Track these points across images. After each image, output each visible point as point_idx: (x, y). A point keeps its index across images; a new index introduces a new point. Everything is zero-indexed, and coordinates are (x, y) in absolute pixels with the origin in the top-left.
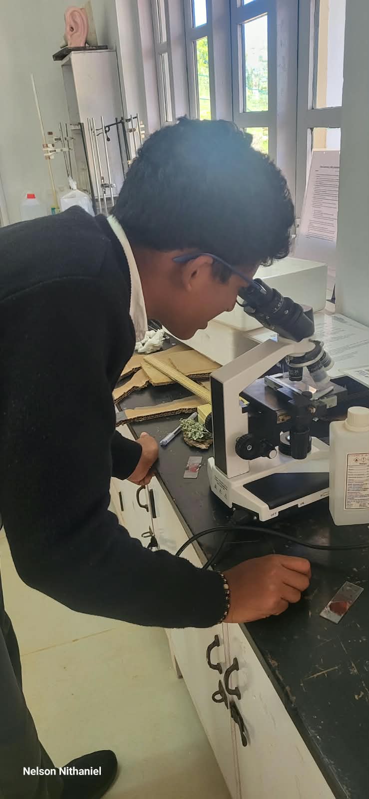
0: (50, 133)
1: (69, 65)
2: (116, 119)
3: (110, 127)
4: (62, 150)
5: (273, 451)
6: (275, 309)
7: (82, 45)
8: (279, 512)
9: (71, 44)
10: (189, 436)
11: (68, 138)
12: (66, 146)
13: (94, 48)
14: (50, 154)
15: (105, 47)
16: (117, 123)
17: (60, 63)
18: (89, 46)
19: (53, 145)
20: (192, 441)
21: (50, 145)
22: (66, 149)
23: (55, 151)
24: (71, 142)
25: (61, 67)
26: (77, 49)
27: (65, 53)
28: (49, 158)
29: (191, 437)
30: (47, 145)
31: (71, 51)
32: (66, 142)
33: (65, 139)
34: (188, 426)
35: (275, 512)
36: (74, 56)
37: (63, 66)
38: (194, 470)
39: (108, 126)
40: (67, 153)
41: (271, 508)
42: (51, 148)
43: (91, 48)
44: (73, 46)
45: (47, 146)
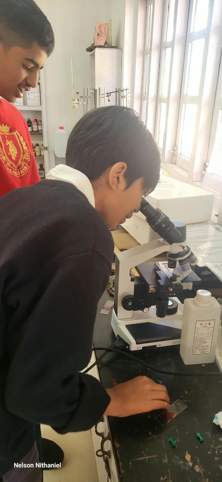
0: (78, 93)
1: (93, 55)
2: (116, 89)
3: (111, 94)
4: (82, 104)
5: (147, 308)
6: (156, 222)
7: (103, 44)
8: (143, 347)
9: (96, 43)
10: (111, 287)
11: (87, 97)
12: (86, 101)
13: (110, 47)
14: (75, 105)
15: (116, 47)
16: (116, 92)
17: (90, 53)
18: (107, 45)
19: (78, 100)
20: (112, 291)
21: (76, 100)
22: (85, 103)
23: (79, 103)
24: (89, 100)
25: (90, 56)
26: (100, 47)
27: (92, 48)
28: (75, 108)
29: (112, 288)
30: (74, 99)
31: (95, 48)
32: (86, 99)
33: (86, 97)
34: (111, 281)
35: (140, 347)
36: (97, 50)
37: (91, 55)
38: (107, 309)
39: (110, 93)
40: (86, 106)
41: (137, 343)
42: (76, 101)
43: (107, 47)
44: (98, 44)
45: (74, 101)
